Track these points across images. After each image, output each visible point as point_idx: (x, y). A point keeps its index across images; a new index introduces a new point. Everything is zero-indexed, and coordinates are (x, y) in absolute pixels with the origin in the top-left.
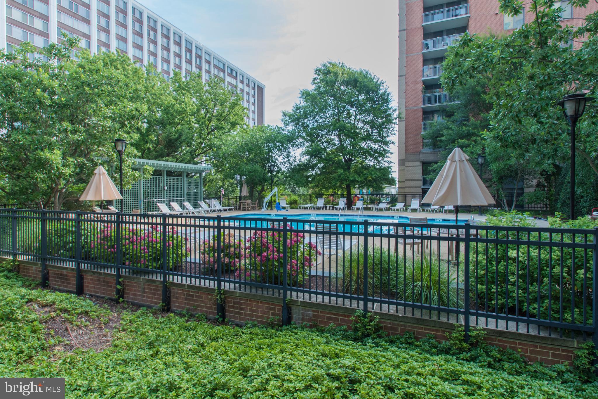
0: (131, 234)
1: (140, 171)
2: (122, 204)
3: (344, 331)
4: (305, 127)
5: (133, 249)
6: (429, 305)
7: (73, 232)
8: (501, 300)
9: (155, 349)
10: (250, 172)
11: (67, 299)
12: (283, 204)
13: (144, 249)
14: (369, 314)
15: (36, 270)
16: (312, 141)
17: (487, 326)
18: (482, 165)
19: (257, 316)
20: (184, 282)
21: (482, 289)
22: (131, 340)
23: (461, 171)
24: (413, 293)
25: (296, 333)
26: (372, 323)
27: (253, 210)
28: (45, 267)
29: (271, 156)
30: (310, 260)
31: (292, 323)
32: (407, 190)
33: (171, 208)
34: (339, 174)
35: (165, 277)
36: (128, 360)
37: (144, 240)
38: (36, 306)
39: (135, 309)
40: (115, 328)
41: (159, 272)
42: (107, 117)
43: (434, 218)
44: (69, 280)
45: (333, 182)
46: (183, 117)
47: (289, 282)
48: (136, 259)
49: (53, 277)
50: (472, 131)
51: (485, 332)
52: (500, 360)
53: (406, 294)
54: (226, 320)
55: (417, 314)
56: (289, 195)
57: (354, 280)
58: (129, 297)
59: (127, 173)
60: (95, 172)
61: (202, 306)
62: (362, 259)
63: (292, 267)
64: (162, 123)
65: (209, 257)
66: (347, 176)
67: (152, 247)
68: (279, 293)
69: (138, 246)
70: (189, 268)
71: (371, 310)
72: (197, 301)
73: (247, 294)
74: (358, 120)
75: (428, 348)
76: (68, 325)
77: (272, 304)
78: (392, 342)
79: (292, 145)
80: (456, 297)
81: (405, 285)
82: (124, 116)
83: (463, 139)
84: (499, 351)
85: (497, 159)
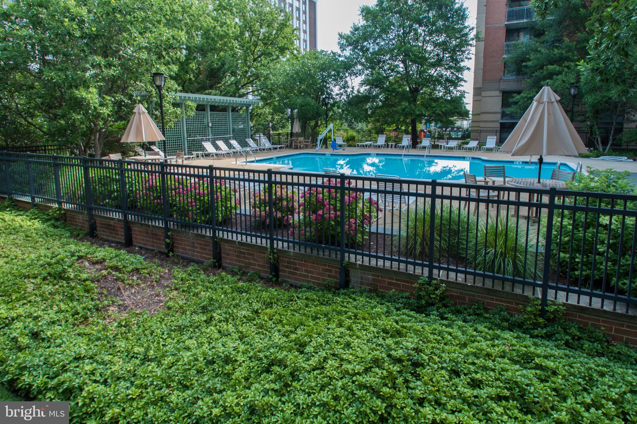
0: (177, 184)
1: (181, 108)
2: (164, 145)
3: (406, 298)
4: (365, 50)
5: (180, 200)
6: (502, 276)
7: (117, 181)
8: (585, 271)
9: (209, 315)
10: (302, 106)
11: (116, 256)
12: (339, 141)
13: (191, 202)
14: (435, 282)
15: (83, 220)
16: (373, 68)
17: (567, 301)
18: (574, 96)
19: (312, 277)
20: (235, 239)
21: (565, 257)
22: (184, 301)
23: (549, 114)
24: (485, 260)
25: (355, 300)
26: (438, 292)
27: (306, 148)
28: (91, 216)
29: (325, 86)
30: (370, 217)
31: (350, 286)
32: (482, 125)
33: (217, 147)
34: (404, 107)
35: (214, 233)
36: (182, 327)
37: (191, 191)
38: (87, 264)
39: (185, 264)
40: (167, 286)
41: (208, 227)
42: (143, 48)
43: (512, 160)
44: (117, 231)
45: (396, 117)
46: (225, 42)
47: (346, 242)
48: (184, 212)
49: (101, 227)
50: (565, 55)
51: (565, 308)
52: (579, 339)
53: (477, 262)
54: (280, 280)
55: (489, 284)
56: (346, 131)
57: (418, 243)
58: (179, 251)
59: (168, 110)
60: (134, 111)
61: (254, 265)
62: (428, 218)
63: (350, 226)
64: (203, 51)
65: (260, 211)
66: (412, 110)
67: (200, 199)
68: (336, 254)
69: (185, 197)
70: (239, 221)
71: (437, 277)
72: (249, 259)
73: (301, 254)
74: (428, 42)
75: (498, 321)
76: (120, 284)
77: (329, 266)
78: (457, 312)
79: (350, 75)
80: (534, 266)
81: (476, 251)
82: (161, 46)
83: (553, 65)
84: (579, 328)
85: (594, 90)
